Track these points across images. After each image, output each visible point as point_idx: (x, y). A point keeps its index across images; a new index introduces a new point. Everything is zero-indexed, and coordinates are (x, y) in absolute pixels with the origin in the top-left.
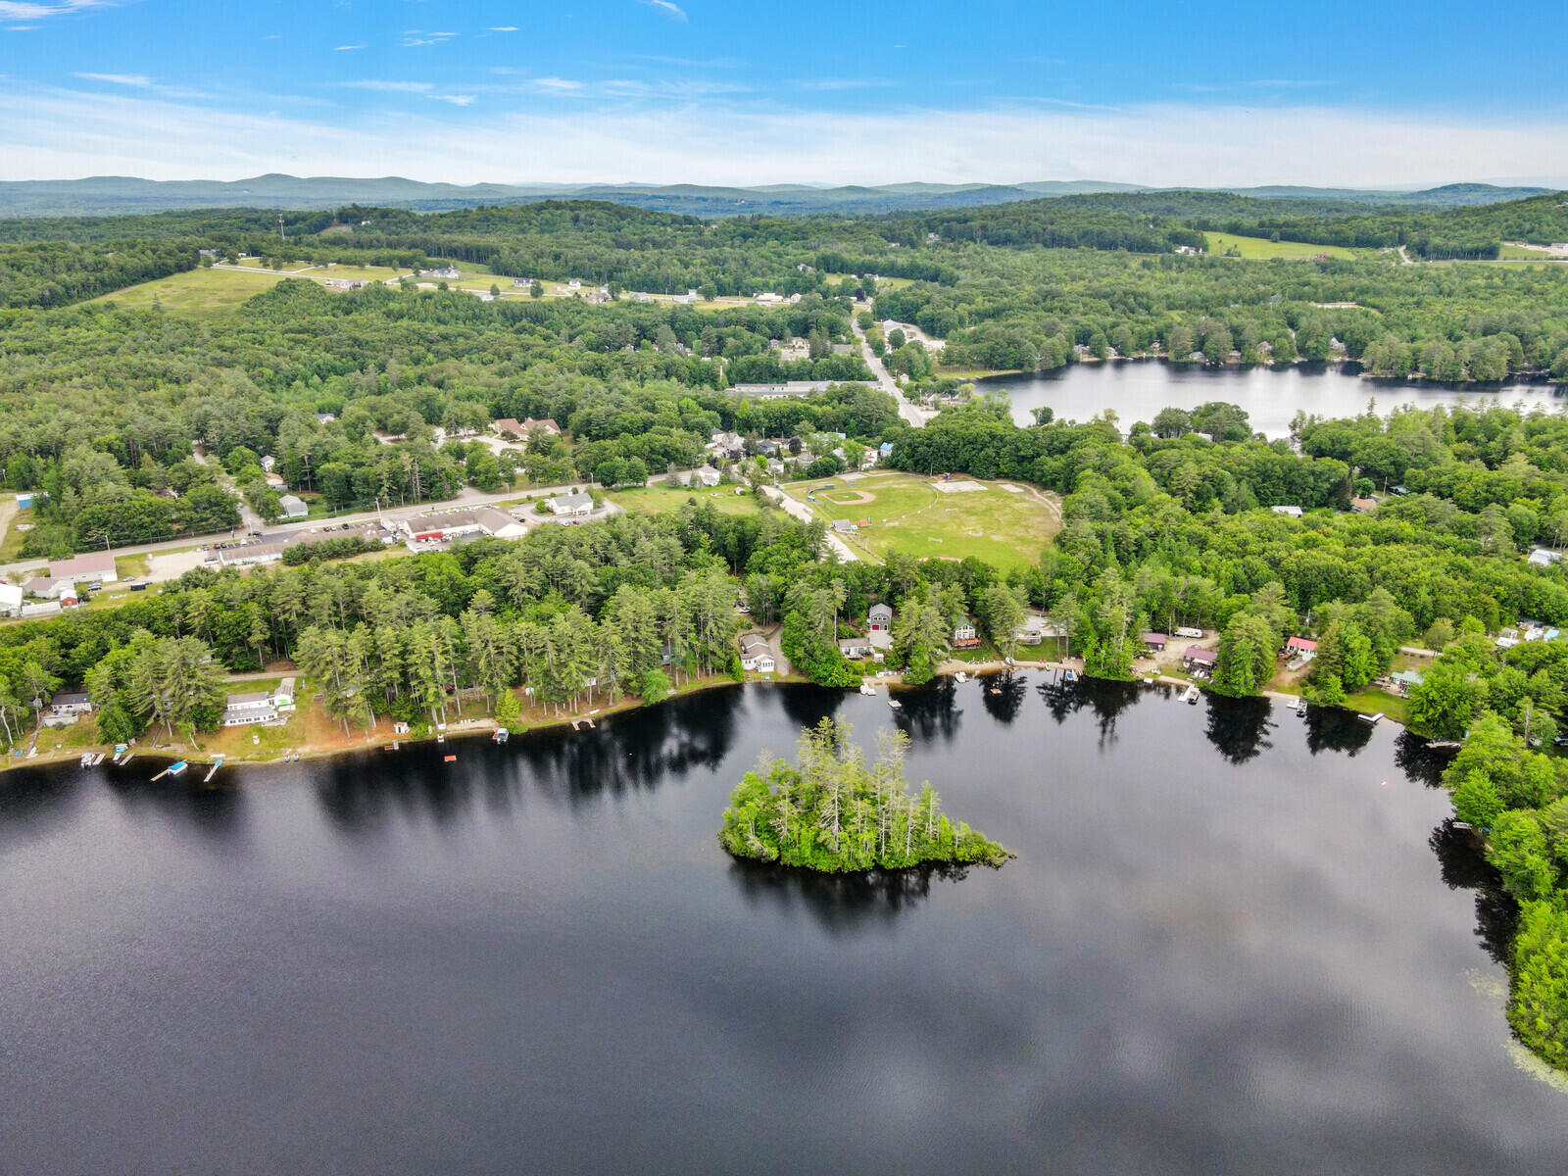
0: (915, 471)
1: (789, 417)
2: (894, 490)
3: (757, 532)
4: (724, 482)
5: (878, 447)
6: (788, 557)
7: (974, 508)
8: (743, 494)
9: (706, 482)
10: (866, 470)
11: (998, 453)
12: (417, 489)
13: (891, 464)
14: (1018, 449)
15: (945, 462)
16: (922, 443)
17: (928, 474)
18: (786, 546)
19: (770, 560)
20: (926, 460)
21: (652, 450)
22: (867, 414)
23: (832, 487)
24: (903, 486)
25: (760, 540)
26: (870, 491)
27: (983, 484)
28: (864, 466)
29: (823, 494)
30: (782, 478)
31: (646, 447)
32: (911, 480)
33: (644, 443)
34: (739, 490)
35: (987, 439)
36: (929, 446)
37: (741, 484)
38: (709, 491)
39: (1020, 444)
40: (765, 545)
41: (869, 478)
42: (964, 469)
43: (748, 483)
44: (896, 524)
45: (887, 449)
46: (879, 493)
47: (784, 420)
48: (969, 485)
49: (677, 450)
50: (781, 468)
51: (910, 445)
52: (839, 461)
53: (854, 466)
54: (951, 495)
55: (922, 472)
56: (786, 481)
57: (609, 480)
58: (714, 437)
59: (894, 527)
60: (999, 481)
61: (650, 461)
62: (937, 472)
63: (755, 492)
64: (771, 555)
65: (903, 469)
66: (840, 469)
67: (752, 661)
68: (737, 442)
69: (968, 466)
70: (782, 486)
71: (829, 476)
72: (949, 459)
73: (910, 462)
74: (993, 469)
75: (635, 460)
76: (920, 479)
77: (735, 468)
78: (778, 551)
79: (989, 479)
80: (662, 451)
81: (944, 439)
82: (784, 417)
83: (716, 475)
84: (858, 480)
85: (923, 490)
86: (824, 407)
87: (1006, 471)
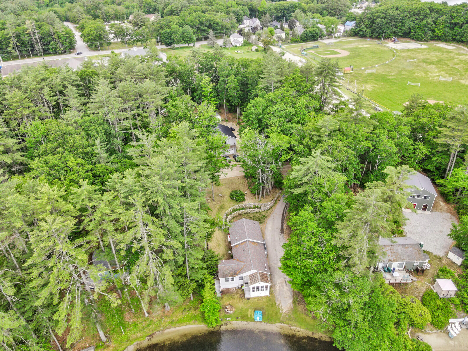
0: (371, 37)
1: (288, 10)
2: (360, 48)
3: (259, 74)
4: (245, 44)
5: (344, 23)
6: (293, 105)
7: (428, 59)
8: (257, 51)
9: (234, 44)
10: (339, 37)
11: (434, 22)
12: (39, 46)
13: (355, 34)
14: (452, 18)
15: (395, 30)
16: (379, 17)
17: (380, 38)
18: (292, 91)
19: (271, 109)
20: (381, 29)
21: (201, 23)
22: (334, 7)
23: (317, 47)
24: (366, 46)
25: (262, 84)
26: (344, 49)
27: (424, 44)
28: (336, 35)
29: (312, 51)
30: (285, 41)
31: (197, 20)
32: (369, 42)
33: (196, 18)
34: (254, 48)
35: (428, 12)
36: (384, 18)
37: (256, 44)
38: (235, 49)
39: (454, 14)
40: (267, 89)
41: (341, 42)
42: (407, 35)
43: (261, 45)
44: (373, 71)
45: (350, 25)
46: (352, 50)
47: (285, 11)
48: (413, 45)
49: (217, 24)
50: (283, 35)
51: (369, 19)
52: (321, 31)
53: (330, 35)
54: (404, 51)
55: (376, 38)
56: (287, 44)
57: (168, 41)
58: (245, 22)
59: (372, 74)
60: (432, 42)
61: (198, 30)
62: (387, 37)
63: (265, 50)
64: (274, 103)
65: (363, 36)
66: (322, 36)
67: (237, 278)
68: (257, 22)
69: (410, 32)
70: (283, 47)
71: (314, 40)
72: (397, 28)
73: (369, 30)
74: (430, 33)
75: (187, 28)
76: (376, 42)
77: (253, 37)
78: (282, 98)
79: (426, 41)
80: (207, 24)
81: (396, 13)
82: (285, 9)
83: (241, 39)
84: (335, 42)
85: (383, 48)
86: (309, 5)
87: (439, 34)
